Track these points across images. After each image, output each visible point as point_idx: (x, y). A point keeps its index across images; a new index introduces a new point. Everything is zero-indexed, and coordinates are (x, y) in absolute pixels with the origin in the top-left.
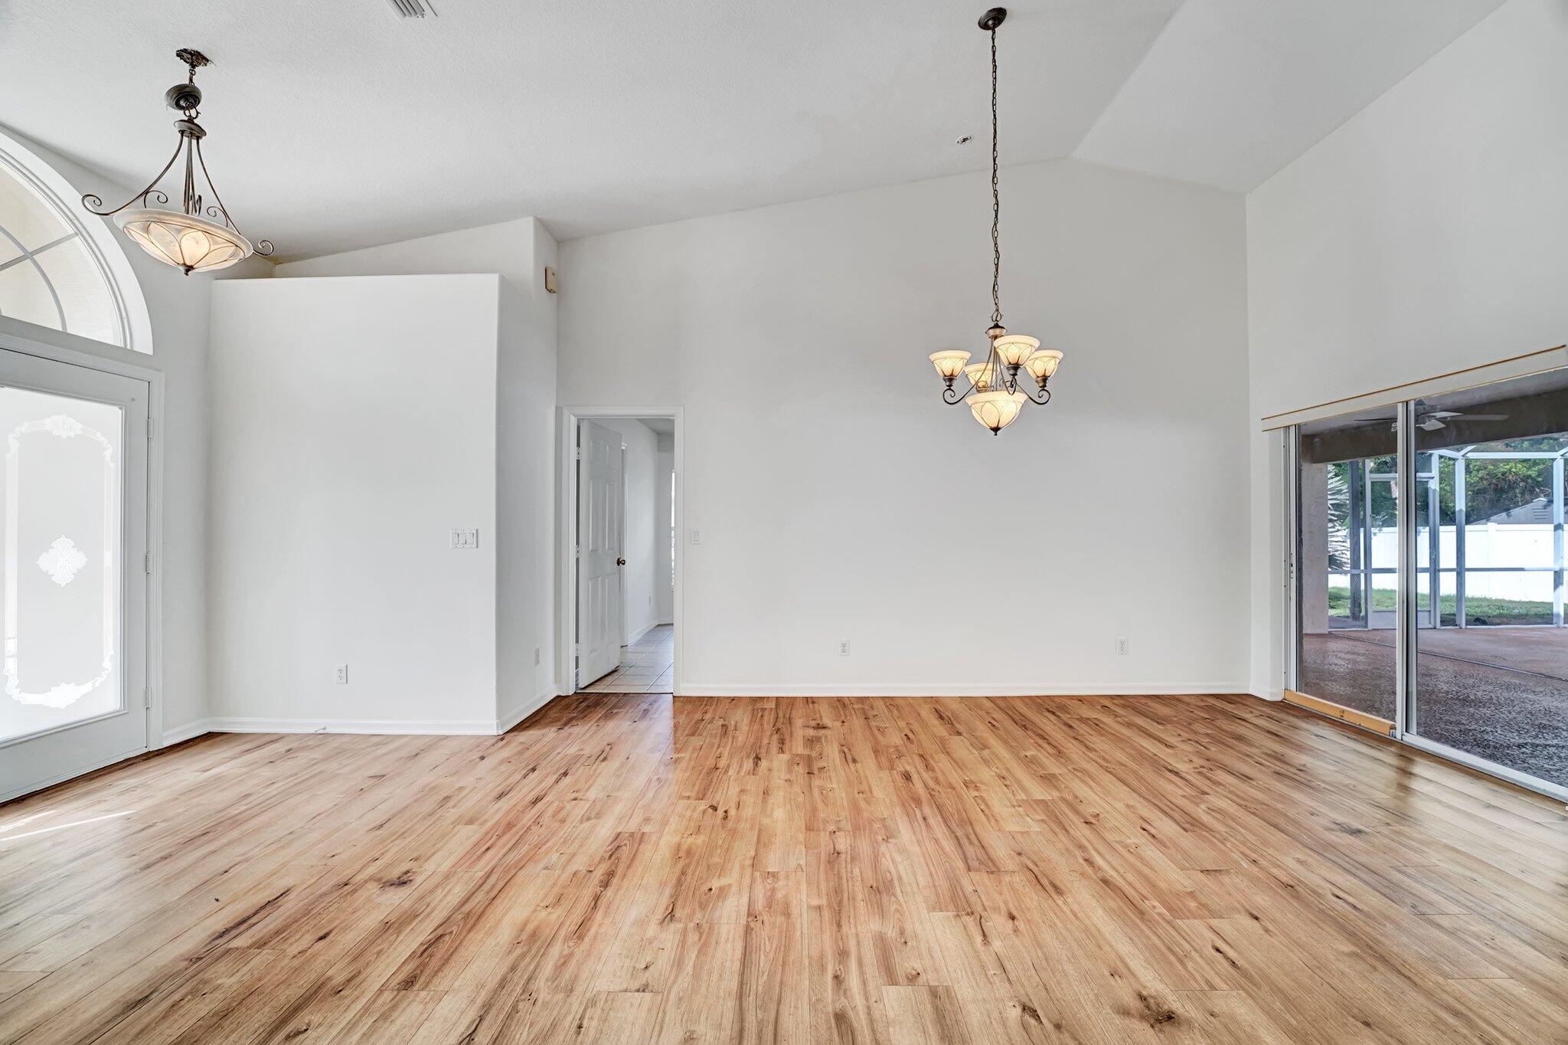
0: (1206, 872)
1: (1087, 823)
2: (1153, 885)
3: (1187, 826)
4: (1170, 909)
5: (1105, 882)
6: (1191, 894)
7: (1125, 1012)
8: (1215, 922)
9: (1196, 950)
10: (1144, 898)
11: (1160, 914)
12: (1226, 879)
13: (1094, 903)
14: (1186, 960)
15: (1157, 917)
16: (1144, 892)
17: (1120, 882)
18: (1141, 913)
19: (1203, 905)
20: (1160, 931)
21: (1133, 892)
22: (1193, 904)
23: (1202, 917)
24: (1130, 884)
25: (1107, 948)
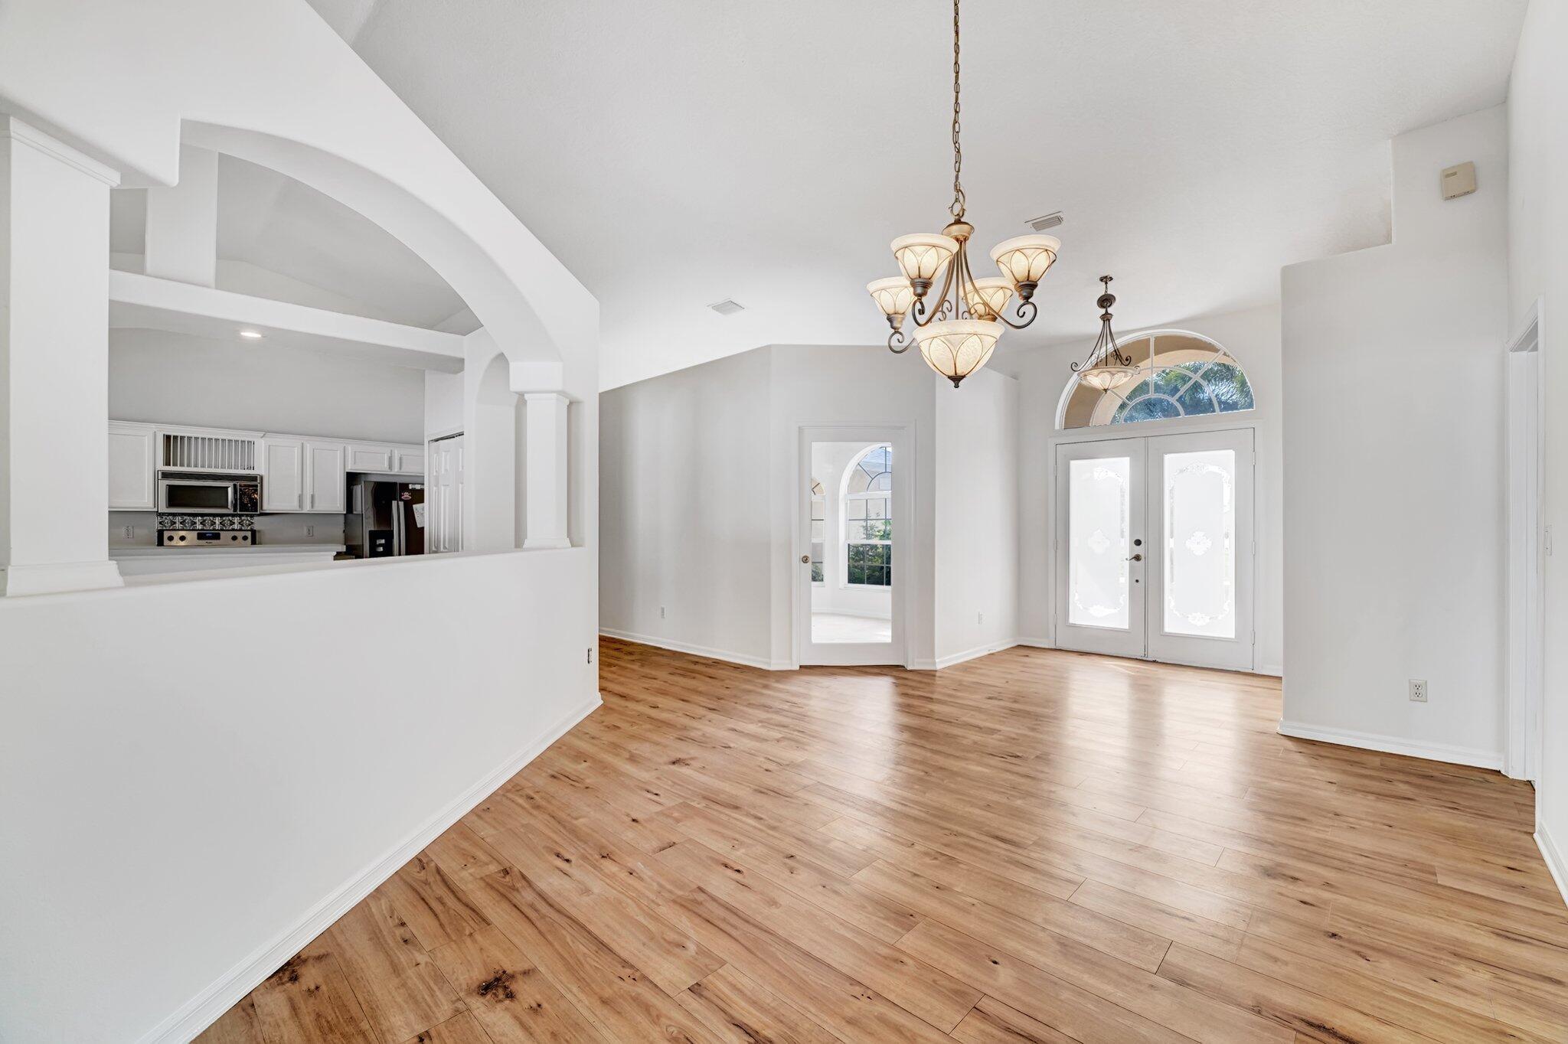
0: (672, 845)
1: (792, 856)
2: (706, 818)
3: (701, 897)
4: (689, 806)
5: (737, 808)
6: (678, 821)
7: (692, 759)
8: (659, 808)
9: (668, 790)
10: (707, 807)
11: (694, 801)
12: (655, 844)
13: (734, 792)
14: (673, 784)
15: (695, 799)
16: (709, 810)
17: (727, 811)
18: (705, 798)
19: (669, 816)
20: (690, 792)
21: (715, 807)
22: (676, 814)
23: (669, 809)
24: (721, 812)
25: (713, 775)
